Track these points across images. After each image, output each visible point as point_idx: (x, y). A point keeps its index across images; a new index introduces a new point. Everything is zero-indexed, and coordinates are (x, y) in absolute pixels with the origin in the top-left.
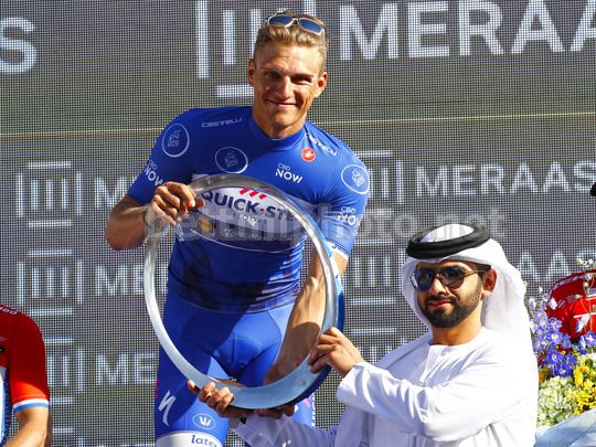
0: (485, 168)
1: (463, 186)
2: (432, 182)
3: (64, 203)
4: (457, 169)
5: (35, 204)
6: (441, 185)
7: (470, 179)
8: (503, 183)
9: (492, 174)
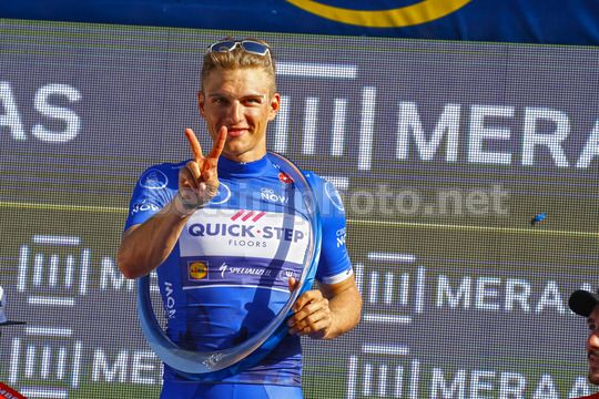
0: (511, 283)
1: (486, 300)
2: (454, 292)
3: (68, 281)
4: (481, 282)
5: (37, 279)
6: (463, 297)
7: (494, 293)
8: (529, 301)
9: (518, 290)
